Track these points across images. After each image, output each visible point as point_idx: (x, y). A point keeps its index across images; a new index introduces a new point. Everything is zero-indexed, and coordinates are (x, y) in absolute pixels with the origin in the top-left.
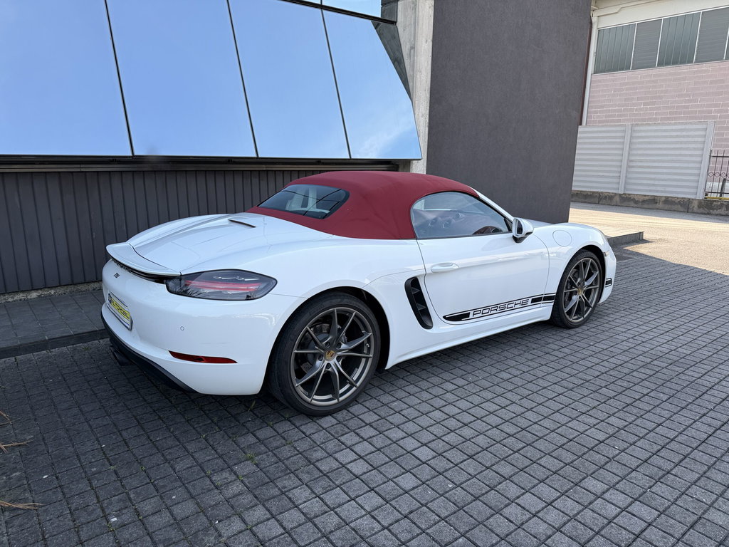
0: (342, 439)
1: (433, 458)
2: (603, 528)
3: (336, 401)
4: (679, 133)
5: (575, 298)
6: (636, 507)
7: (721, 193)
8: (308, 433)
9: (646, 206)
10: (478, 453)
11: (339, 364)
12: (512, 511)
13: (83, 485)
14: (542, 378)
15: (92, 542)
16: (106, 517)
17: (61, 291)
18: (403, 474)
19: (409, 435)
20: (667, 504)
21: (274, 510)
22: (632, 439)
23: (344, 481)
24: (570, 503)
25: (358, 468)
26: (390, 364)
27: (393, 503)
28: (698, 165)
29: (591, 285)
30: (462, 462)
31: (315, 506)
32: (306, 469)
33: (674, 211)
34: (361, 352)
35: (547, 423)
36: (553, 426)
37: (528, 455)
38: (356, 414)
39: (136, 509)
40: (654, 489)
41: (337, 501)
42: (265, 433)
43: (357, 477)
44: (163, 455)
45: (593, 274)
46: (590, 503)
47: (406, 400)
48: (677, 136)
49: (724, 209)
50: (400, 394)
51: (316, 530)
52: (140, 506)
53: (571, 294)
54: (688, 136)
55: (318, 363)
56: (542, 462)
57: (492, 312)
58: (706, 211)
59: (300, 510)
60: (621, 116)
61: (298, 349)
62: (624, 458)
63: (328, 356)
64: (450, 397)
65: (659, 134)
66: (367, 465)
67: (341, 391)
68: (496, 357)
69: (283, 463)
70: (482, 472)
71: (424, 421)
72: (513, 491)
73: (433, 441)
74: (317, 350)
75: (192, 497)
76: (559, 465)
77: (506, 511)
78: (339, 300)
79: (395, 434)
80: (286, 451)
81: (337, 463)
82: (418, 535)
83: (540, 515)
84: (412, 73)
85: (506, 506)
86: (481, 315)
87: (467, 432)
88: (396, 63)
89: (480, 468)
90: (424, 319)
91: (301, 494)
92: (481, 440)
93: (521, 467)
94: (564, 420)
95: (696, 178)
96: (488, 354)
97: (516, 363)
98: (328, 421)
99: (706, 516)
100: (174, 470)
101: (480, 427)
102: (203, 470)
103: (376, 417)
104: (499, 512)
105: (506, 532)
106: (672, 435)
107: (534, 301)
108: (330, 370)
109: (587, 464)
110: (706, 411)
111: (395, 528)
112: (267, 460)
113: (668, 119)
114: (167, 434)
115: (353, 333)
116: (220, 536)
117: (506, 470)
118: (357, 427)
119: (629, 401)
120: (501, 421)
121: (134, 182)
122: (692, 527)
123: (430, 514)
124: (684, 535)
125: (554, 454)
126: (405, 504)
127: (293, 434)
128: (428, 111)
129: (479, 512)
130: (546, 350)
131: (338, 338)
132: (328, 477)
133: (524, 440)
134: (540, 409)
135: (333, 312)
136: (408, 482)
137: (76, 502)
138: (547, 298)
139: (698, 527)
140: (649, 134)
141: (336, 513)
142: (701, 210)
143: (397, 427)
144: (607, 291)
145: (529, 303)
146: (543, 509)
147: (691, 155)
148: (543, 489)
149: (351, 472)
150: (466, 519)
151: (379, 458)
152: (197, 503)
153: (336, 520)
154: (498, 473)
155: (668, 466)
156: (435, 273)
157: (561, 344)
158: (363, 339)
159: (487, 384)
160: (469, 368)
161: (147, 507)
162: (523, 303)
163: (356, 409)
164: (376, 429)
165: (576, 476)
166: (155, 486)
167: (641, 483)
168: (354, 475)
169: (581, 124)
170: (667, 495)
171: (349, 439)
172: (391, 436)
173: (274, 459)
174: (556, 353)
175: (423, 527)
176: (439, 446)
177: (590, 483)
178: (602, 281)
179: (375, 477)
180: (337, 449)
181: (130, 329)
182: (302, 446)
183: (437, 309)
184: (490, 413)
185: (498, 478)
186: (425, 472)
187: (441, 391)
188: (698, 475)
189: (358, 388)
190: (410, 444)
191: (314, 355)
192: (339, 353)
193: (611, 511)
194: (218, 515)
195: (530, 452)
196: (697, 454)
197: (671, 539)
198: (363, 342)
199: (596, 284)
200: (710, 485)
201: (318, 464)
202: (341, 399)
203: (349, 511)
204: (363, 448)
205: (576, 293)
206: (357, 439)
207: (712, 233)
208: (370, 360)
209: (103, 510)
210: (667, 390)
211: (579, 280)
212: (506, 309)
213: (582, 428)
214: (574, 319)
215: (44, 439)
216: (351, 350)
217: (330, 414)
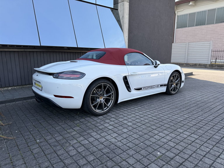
0: (105, 121)
1: (133, 125)
2: (183, 140)
3: (103, 112)
4: (202, 45)
5: (173, 86)
6: (193, 135)
7: (216, 62)
8: (95, 120)
9: (193, 66)
10: (145, 124)
11: (104, 101)
12: (156, 137)
13: (29, 133)
14: (164, 106)
15: (32, 146)
16: (36, 140)
17: (18, 87)
19: (125, 120)
20: (201, 134)
21: (86, 138)
22: (191, 120)
23: (106, 130)
24: (173, 135)
25: (111, 127)
26: (118, 102)
27: (121, 135)
28: (208, 54)
29: (178, 82)
30: (141, 126)
32: (95, 128)
33: (202, 68)
34: (110, 97)
35: (166, 117)
36: (168, 117)
37: (161, 124)
39: (44, 138)
40: (197, 131)
41: (105, 135)
42: (82, 120)
44: (52, 126)
45: (178, 79)
46: (179, 135)
47: (124, 112)
48: (202, 46)
49: (217, 67)
50: (122, 111)
51: (99, 142)
52: (46, 138)
53: (172, 84)
54: (205, 45)
55: (98, 100)
56: (165, 125)
57: (148, 88)
58: (211, 67)
59: (94, 138)
60: (185, 41)
61: (92, 95)
62: (189, 124)
63: (100, 98)
64: (137, 111)
65: (197, 45)
66: (113, 127)
67: (105, 109)
68: (150, 102)
69: (88, 127)
71: (129, 117)
72: (156, 132)
73: (132, 121)
74: (97, 96)
75: (61, 135)
76: (169, 126)
77: (155, 137)
78: (104, 81)
80: (89, 124)
81: (104, 127)
82: (129, 143)
83: (164, 137)
84: (123, 24)
85: (154, 136)
86: (145, 89)
87: (142, 119)
88: (118, 22)
89: (146, 127)
90: (129, 89)
91: (94, 134)
92: (146, 121)
93: (159, 127)
94: (171, 116)
95: (208, 58)
96: (148, 101)
97: (156, 104)
99: (213, 137)
100: (55, 129)
101: (146, 118)
102: (64, 129)
103: (115, 116)
104: (153, 137)
105: (155, 141)
106: (202, 119)
108: (101, 102)
109: (178, 126)
110: (212, 113)
112: (83, 126)
113: (199, 41)
114: (53, 121)
115: (108, 92)
116: (70, 144)
117: (154, 127)
118: (110, 118)
119: (190, 111)
120: (152, 116)
121: (40, 55)
122: (209, 139)
123: (132, 138)
124: (207, 141)
125: (168, 124)
126: (125, 136)
127: (91, 120)
128: (128, 35)
129: (147, 137)
130: (165, 100)
131: (103, 93)
132: (102, 130)
133: (159, 120)
134: (163, 113)
136: (125, 130)
137: (26, 137)
138: (165, 85)
139: (211, 139)
140: (193, 45)
142: (210, 67)
143: (121, 118)
144: (182, 84)
146: (165, 136)
147: (206, 51)
148: (165, 132)
150: (143, 139)
151: (117, 125)
152: (63, 137)
153: (104, 139)
155: (202, 126)
156: (132, 75)
157: (169, 98)
158: (111, 93)
159: (148, 108)
160: (142, 104)
161: (48, 138)
162: (158, 86)
163: (109, 114)
164: (115, 119)
165: (175, 129)
166: (50, 133)
167: (194, 130)
168: (109, 129)
169: (173, 43)
170: (201, 132)
171: (107, 121)
172: (120, 120)
173: (85, 126)
174: (168, 101)
176: (134, 122)
177: (179, 130)
178: (181, 81)
179: (116, 130)
180: (104, 123)
181: (42, 90)
182: (93, 123)
183: (132, 86)
184: (149, 115)
185: (152, 129)
186: (130, 128)
187: (134, 110)
188: (210, 128)
189: (110, 108)
190: (125, 122)
191: (97, 97)
192: (104, 97)
193: (185, 136)
194: (69, 139)
195: (161, 123)
196: (210, 123)
197: (203, 142)
198: (111, 94)
199: (179, 82)
200: (214, 130)
201: (99, 127)
202: (105, 111)
203: (108, 137)
204: (112, 123)
205: (173, 84)
206: (110, 121)
207: (213, 73)
208: (113, 100)
209: (35, 139)
210: (201, 109)
211: (174, 80)
212: (153, 88)
213: (176, 118)
214: (173, 92)
215: (15, 123)
216: (107, 97)
217: (102, 116)
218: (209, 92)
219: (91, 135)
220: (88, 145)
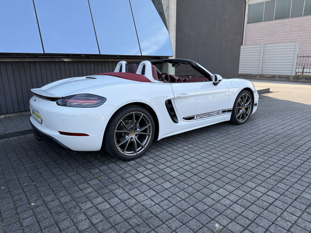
0: (138, 169)
1: (179, 175)
2: (255, 201)
3: (135, 154)
5: (241, 111)
6: (270, 193)
7: (303, 72)
8: (123, 167)
9: (270, 79)
10: (198, 173)
11: (136, 138)
12: (214, 196)
13: (20, 191)
14: (227, 144)
15: (23, 213)
16: (29, 204)
17: (14, 115)
18: (165, 182)
19: (168, 167)
20: (284, 191)
21: (106, 198)
22: (267, 166)
23: (139, 185)
24: (240, 192)
25: (145, 180)
26: (159, 139)
27: (161, 194)
28: (292, 61)
29: (248, 106)
30: (192, 177)
31: (126, 196)
32: (122, 181)
33: (283, 81)
34: (146, 132)
35: (229, 161)
36: (232, 162)
37: (221, 173)
38: (145, 159)
39: (43, 200)
40: (278, 185)
41: (135, 194)
42: (104, 168)
43: (144, 184)
44: (57, 178)
45: (248, 101)
46: (249, 192)
47: (167, 154)
48: (283, 49)
49: (304, 79)
50: (164, 151)
51: (125, 206)
52: (45, 198)
53: (239, 109)
54: (288, 49)
55: (127, 136)
56: (228, 176)
57: (205, 117)
58: (297, 80)
59: (118, 198)
60: (259, 42)
61: (118, 129)
62: (264, 173)
63: (131, 134)
64: (186, 152)
65: (276, 48)
66: (149, 179)
67: (137, 150)
68: (207, 136)
69: (111, 179)
70: (200, 180)
71: (175, 161)
72: (214, 188)
73: (179, 169)
74: (126, 131)
75: (69, 194)
76: (235, 177)
77: (212, 196)
78: (135, 108)
79: (162, 167)
80: (113, 175)
81: (136, 179)
82: (172, 206)
83: (227, 197)
84: (168, 19)
85: (212, 194)
86: (199, 118)
87: (194, 165)
88: (161, 15)
89: (200, 179)
90: (175, 119)
91: (119, 191)
92: (200, 168)
93: (218, 178)
94: (237, 159)
95: (292, 66)
96: (203, 135)
97: (215, 139)
98: (132, 163)
99: (301, 195)
101: (200, 163)
102: (75, 183)
103: (154, 160)
104: (208, 196)
105: (212, 204)
106: (285, 164)
107: (223, 112)
108: (132, 140)
109: (248, 176)
110: (300, 154)
111: (161, 204)
112: (104, 178)
113: (279, 42)
114: (59, 169)
115: (142, 124)
116: (81, 209)
117: (211, 179)
118: (145, 164)
119: (265, 152)
120: (209, 160)
121: (45, 66)
122: (295, 200)
123: (177, 198)
124: (292, 203)
125: (233, 173)
126: (166, 194)
127: (116, 168)
128: (175, 35)
129: (200, 197)
130: (229, 133)
131: (135, 126)
132: (132, 184)
133: (219, 167)
134: (226, 155)
135: (133, 114)
136: (167, 185)
138: (229, 111)
139: (298, 200)
140: (271, 48)
141: (135, 199)
142: (294, 80)
143: (163, 164)
144: (255, 108)
145: (221, 113)
146: (228, 194)
147: (289, 57)
148: (228, 187)
149: (142, 182)
150: (194, 199)
151: (155, 176)
152: (72, 197)
154: (208, 181)
155: (284, 176)
156: (179, 98)
157: (235, 131)
158: (147, 126)
159: (202, 147)
160: (195, 141)
161: (48, 199)
162: (218, 113)
163: (145, 157)
164: (153, 165)
165: (243, 181)
166: (53, 190)
167: (272, 183)
168: (143, 183)
169: (242, 45)
170: (284, 187)
171: (141, 169)
172: (160, 168)
173: (107, 178)
174: (233, 134)
175: (174, 203)
176: (182, 171)
177: (249, 184)
178: (253, 104)
179: (153, 184)
180: (136, 173)
181: (41, 123)
182: (120, 172)
183: (180, 114)
184: (204, 157)
185: (208, 183)
186: (175, 181)
187: (182, 150)
188: (297, 180)
189: (145, 148)
190: (168, 170)
191: (125, 133)
192: (136, 133)
193: (259, 194)
194: (81, 201)
195: (222, 172)
196: (296, 171)
197: (286, 205)
198: (147, 128)
199: (250, 105)
200: (303, 183)
201: (127, 179)
202: (138, 153)
203: (141, 197)
204: (148, 172)
205: (241, 109)
206: (145, 169)
208: (150, 136)
209: (28, 200)
210: (282, 147)
211: (243, 103)
212: (211, 115)
213: (245, 162)
214: (241, 121)
216: (141, 132)
217: (133, 160)
218: (293, 119)
219: (114, 194)
220: (108, 211)
